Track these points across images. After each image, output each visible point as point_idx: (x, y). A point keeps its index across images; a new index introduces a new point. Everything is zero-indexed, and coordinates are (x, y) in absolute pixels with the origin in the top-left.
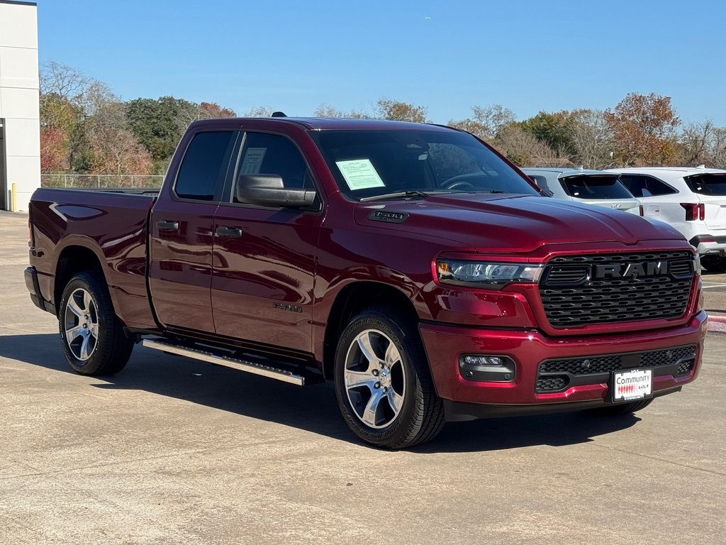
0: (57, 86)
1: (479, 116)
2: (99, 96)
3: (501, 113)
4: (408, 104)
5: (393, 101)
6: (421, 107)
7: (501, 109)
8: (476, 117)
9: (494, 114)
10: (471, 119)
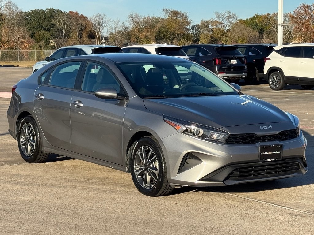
1: (218, 16)
2: (10, 8)
4: (179, 11)
5: (171, 9)
6: (186, 12)
7: (230, 13)
9: (226, 16)
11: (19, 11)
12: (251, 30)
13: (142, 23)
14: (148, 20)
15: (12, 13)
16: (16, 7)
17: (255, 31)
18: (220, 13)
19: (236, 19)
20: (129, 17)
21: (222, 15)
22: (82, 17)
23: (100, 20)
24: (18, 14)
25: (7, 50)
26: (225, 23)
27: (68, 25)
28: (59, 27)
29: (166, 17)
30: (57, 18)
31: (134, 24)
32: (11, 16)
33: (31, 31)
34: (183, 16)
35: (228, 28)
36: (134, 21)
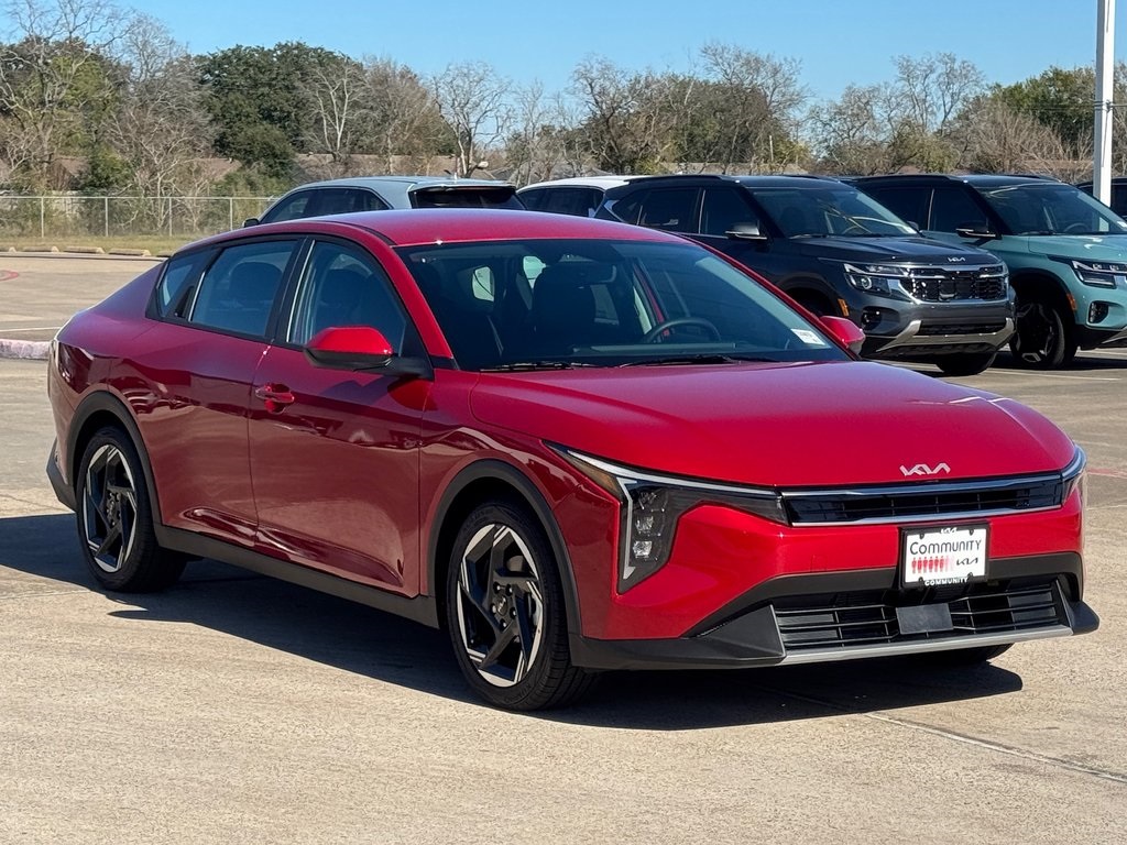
11: (176, 54)
12: (1033, 124)
13: (626, 98)
14: (647, 87)
15: (151, 62)
16: (167, 39)
17: (1048, 129)
18: (914, 63)
19: (977, 83)
20: (576, 76)
21: (925, 71)
22: (406, 75)
23: (470, 87)
24: (175, 63)
25: (129, 194)
26: (935, 100)
27: (355, 105)
28: (322, 111)
29: (715, 77)
30: (316, 81)
31: (597, 103)
32: (148, 70)
33: (218, 128)
34: (776, 72)
35: (946, 114)
36: (597, 89)
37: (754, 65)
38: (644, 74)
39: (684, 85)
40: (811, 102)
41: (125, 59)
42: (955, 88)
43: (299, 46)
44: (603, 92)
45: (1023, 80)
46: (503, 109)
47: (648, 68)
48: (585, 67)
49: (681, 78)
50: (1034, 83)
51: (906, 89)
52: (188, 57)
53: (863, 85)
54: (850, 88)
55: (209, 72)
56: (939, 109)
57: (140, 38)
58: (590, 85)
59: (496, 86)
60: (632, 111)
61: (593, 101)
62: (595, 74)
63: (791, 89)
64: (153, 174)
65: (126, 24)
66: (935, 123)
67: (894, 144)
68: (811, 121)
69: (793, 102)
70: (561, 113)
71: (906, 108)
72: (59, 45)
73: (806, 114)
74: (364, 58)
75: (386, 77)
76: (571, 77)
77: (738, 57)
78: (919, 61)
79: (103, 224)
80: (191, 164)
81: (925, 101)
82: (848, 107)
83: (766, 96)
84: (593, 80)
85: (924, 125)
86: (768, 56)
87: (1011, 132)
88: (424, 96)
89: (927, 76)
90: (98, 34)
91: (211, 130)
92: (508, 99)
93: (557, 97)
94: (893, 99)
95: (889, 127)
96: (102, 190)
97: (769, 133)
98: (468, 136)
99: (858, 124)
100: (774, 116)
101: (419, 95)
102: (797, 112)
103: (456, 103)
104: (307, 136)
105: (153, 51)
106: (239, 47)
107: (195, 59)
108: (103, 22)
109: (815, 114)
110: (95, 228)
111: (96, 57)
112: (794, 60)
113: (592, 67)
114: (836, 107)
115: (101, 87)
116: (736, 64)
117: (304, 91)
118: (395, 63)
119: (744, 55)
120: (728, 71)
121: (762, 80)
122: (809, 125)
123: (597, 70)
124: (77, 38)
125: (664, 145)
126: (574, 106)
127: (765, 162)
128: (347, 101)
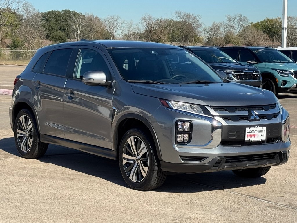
0: (5, 4)
1: (229, 19)
2: (27, 9)
3: (241, 18)
4: (191, 14)
5: (183, 12)
6: (198, 15)
7: (241, 16)
8: (228, 21)
9: (238, 19)
10: (225, 21)
11: (36, 12)
12: (262, 33)
13: (155, 25)
14: (161, 22)
15: (29, 14)
16: (33, 8)
17: (266, 34)
18: (231, 17)
19: (247, 22)
20: (142, 19)
21: (234, 19)
22: (97, 18)
23: (114, 21)
24: (35, 15)
25: (23, 50)
26: (236, 26)
27: (83, 26)
28: (74, 28)
29: (179, 20)
30: (73, 20)
31: (147, 26)
32: (28, 16)
33: (47, 32)
34: (194, 18)
35: (239, 31)
36: (147, 23)
37: (189, 16)
38: (160, 19)
39: (170, 21)
40: (204, 26)
41: (22, 13)
42: (242, 23)
43: (68, 11)
44: (149, 23)
45: (259, 21)
46: (123, 28)
47: (161, 17)
48: (144, 17)
49: (170, 20)
50: (262, 22)
51: (229, 23)
52: (39, 13)
53: (218, 22)
54: (214, 23)
55: (44, 17)
56: (237, 29)
57: (26, 8)
58: (146, 21)
59: (121, 22)
60: (156, 28)
61: (146, 26)
62: (147, 19)
63: (199, 23)
64: (29, 44)
65: (22, 4)
66: (236, 32)
67: (225, 38)
68: (204, 32)
69: (199, 26)
70: (138, 29)
71: (229, 28)
72: (4, 9)
73: (203, 30)
74: (86, 14)
75: (91, 19)
76: (141, 19)
77: (185, 14)
78: (232, 16)
79: (16, 58)
80: (39, 42)
81: (234, 26)
82: (213, 28)
83: (192, 25)
84: (146, 20)
85: (233, 33)
86: (192, 14)
87: (256, 35)
88: (102, 24)
89: (234, 20)
90: (15, 7)
91: (45, 33)
92: (124, 25)
93: (137, 25)
94: (225, 26)
95: (224, 33)
96: (16, 48)
97: (193, 35)
98: (113, 35)
99: (216, 33)
100: (194, 30)
101: (100, 24)
102: (200, 29)
103: (110, 26)
104: (71, 34)
105: (29, 11)
106: (52, 11)
107: (41, 14)
108: (16, 4)
109: (205, 30)
110: (14, 59)
111: (14, 13)
112: (199, 15)
113: (146, 17)
114: (210, 28)
115: (15, 21)
116: (184, 16)
117: (69, 22)
118: (94, 15)
119: (186, 14)
120: (182, 18)
121: (191, 20)
122: (203, 33)
123: (148, 17)
124: (9, 8)
125: (165, 38)
126: (141, 27)
127: (192, 42)
128: (81, 25)
